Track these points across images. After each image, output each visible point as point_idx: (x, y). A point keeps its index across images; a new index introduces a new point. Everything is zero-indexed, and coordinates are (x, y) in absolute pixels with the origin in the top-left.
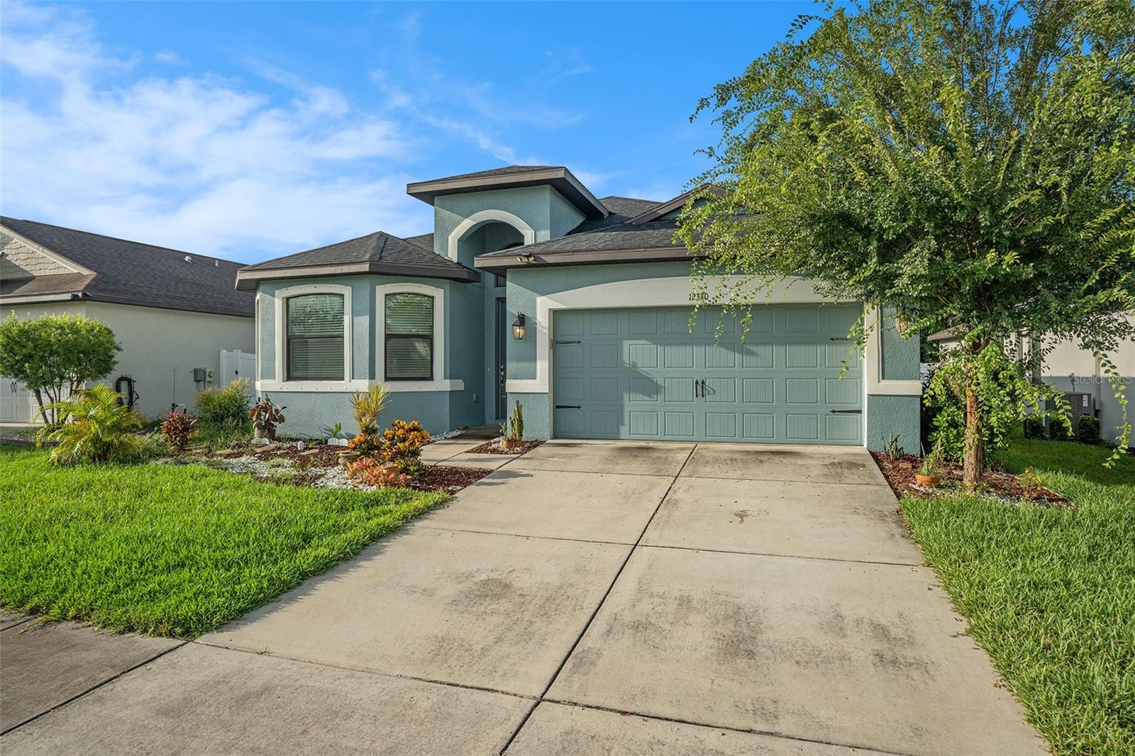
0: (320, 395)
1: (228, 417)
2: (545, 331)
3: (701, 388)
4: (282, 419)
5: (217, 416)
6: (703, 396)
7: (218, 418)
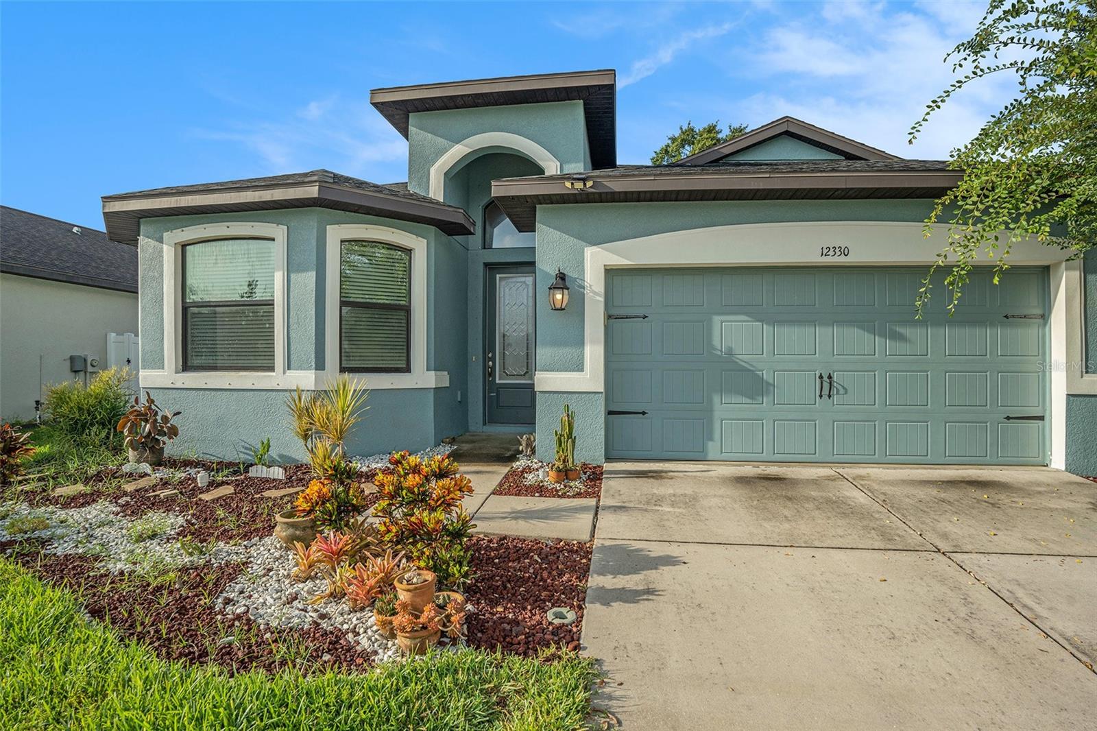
0: (235, 394)
1: (92, 425)
2: (598, 298)
3: (827, 385)
4: (173, 432)
5: (76, 423)
6: (829, 396)
7: (78, 427)
